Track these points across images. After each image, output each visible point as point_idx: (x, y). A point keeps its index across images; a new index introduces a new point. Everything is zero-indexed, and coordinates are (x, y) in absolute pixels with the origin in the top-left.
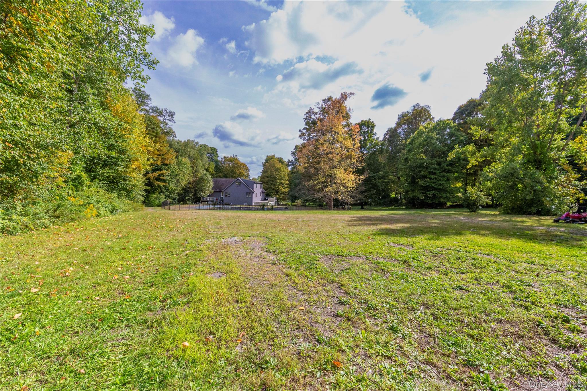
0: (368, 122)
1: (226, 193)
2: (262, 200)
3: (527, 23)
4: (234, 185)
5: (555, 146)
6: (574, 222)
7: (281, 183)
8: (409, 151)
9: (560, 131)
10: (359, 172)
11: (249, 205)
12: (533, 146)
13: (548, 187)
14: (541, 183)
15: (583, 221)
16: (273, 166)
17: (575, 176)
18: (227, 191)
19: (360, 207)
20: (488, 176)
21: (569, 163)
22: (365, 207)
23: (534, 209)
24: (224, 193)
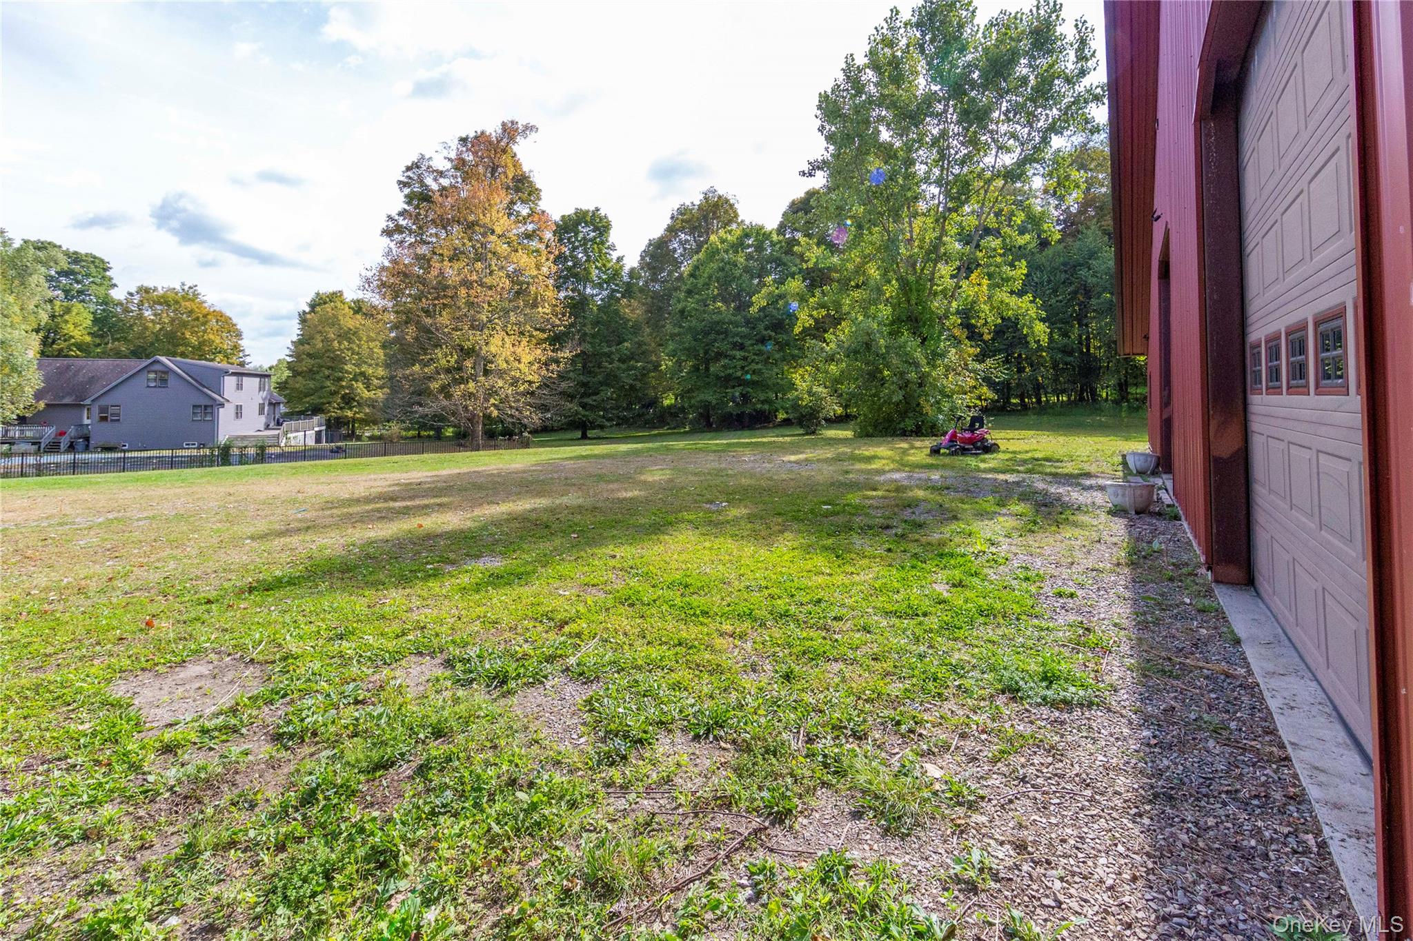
0: (594, 214)
1: (103, 409)
2: (267, 427)
3: (885, 20)
4: (141, 381)
5: (940, 288)
6: (964, 451)
7: (363, 374)
8: (689, 293)
9: (947, 258)
10: (557, 340)
11: (202, 446)
12: (905, 285)
13: (929, 374)
14: (917, 365)
15: (977, 448)
16: (334, 321)
17: (971, 350)
18: (104, 402)
19: (579, 434)
20: (822, 349)
21: (961, 324)
22: (590, 433)
23: (909, 424)
24: (95, 410)
